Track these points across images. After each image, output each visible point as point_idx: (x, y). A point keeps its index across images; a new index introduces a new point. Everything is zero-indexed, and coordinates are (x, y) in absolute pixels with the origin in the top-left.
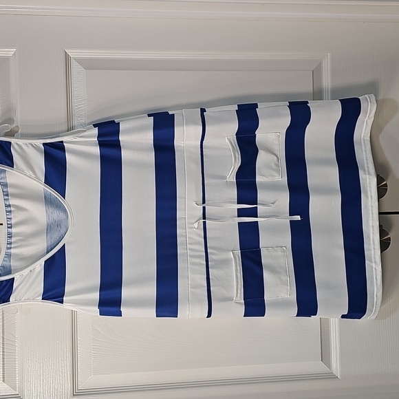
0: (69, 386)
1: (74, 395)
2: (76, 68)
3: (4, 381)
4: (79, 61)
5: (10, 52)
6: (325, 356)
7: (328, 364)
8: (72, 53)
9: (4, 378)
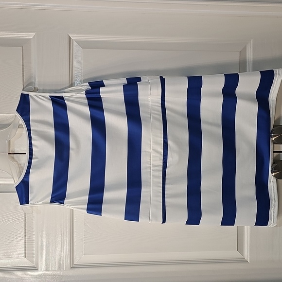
0: (69, 262)
1: (71, 268)
2: (76, 47)
3: (25, 257)
4: (78, 42)
5: (31, 36)
6: (240, 247)
7: (242, 252)
8: (74, 37)
9: (25, 255)
